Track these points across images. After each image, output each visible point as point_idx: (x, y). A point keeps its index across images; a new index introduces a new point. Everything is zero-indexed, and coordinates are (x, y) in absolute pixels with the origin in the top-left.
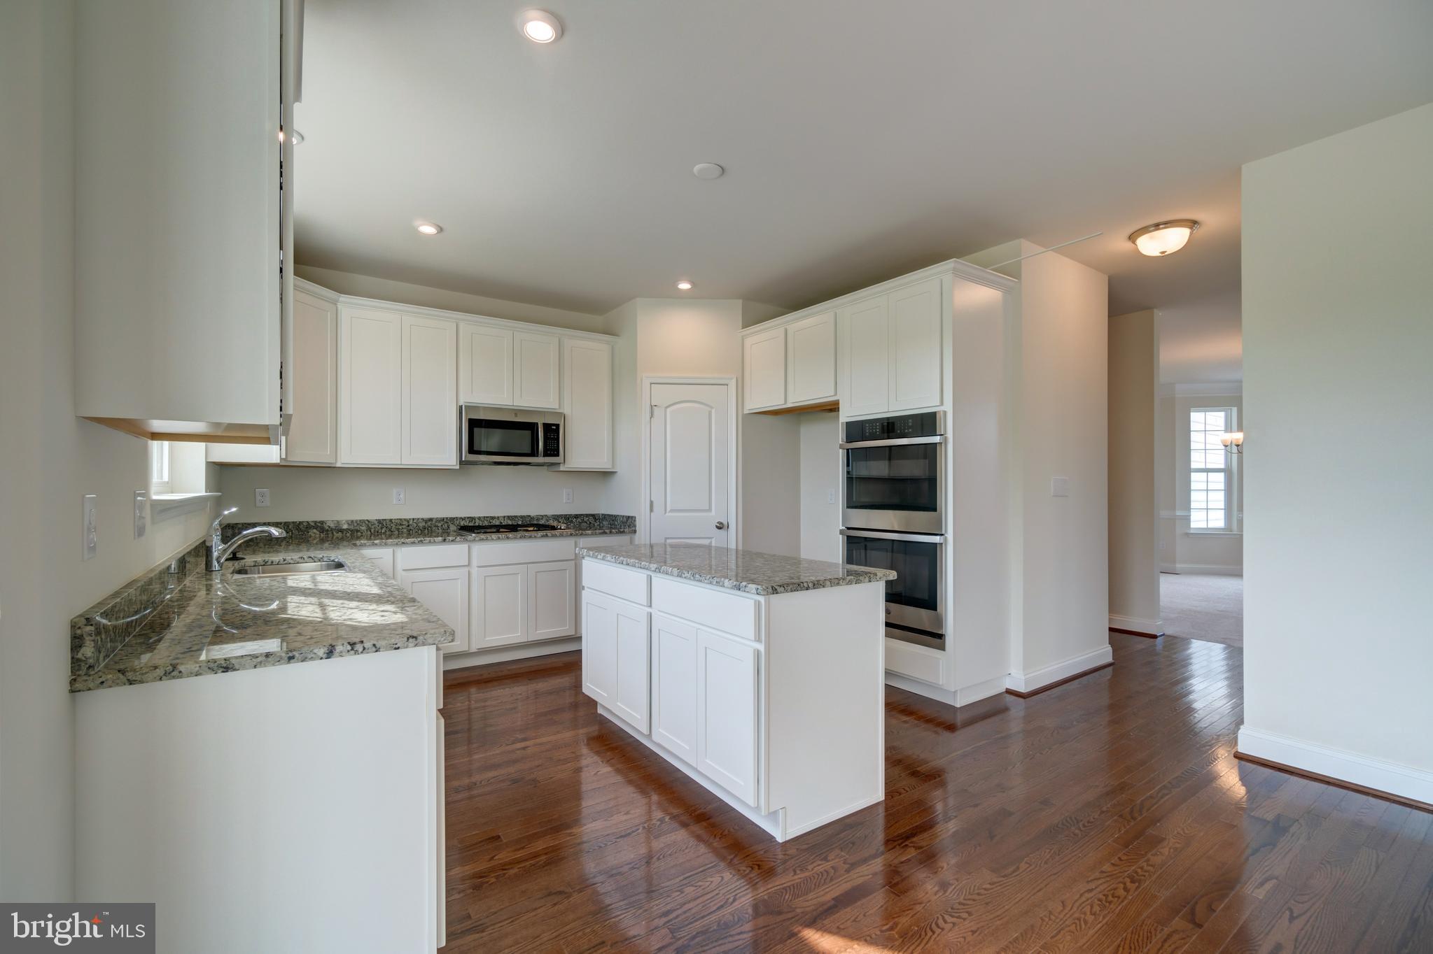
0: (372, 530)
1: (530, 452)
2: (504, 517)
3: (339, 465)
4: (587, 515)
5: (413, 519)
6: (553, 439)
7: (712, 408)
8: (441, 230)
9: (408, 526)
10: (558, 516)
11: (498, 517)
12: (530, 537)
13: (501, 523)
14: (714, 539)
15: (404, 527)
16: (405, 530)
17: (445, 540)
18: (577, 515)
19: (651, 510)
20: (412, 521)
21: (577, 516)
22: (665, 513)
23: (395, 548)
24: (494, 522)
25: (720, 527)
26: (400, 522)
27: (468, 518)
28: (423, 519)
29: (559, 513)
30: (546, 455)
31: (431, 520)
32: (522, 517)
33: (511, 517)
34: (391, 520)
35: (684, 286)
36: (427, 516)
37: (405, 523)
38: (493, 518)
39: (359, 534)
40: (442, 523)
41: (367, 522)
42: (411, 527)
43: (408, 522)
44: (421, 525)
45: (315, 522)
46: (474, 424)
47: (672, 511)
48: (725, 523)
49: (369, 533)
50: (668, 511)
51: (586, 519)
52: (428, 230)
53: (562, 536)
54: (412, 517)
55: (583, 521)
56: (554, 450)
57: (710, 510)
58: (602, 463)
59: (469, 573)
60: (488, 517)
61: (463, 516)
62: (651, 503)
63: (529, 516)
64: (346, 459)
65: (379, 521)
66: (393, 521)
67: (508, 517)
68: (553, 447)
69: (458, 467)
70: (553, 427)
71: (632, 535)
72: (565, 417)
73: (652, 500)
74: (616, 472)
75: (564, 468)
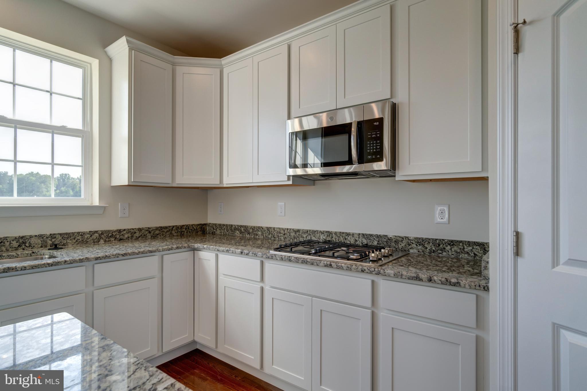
0: (264, 235)
1: (347, 160)
2: (359, 234)
4: (469, 243)
5: (287, 229)
6: (376, 139)
9: (284, 234)
10: (423, 239)
11: (353, 234)
12: (313, 264)
13: (356, 241)
15: (282, 235)
16: (282, 238)
18: (452, 241)
19: (517, 252)
20: (286, 230)
21: (452, 243)
22: (555, 262)
23: (218, 254)
24: (349, 238)
27: (327, 232)
28: (293, 230)
29: (424, 237)
30: (361, 160)
31: (298, 231)
33: (366, 235)
34: (274, 228)
36: (296, 227)
37: (282, 232)
39: (258, 237)
40: (307, 234)
41: (261, 229)
42: (286, 236)
43: (284, 231)
47: (571, 262)
49: (262, 237)
50: (561, 260)
51: (468, 249)
53: (351, 270)
54: (286, 227)
55: (463, 250)
56: (377, 153)
59: (262, 289)
60: (343, 233)
61: (322, 229)
62: (518, 235)
63: (386, 236)
65: (268, 229)
66: (275, 229)
67: (363, 235)
68: (373, 149)
69: (290, 182)
70: (375, 124)
71: (481, 293)
72: (394, 108)
73: (519, 230)
74: (486, 179)
75: (400, 175)
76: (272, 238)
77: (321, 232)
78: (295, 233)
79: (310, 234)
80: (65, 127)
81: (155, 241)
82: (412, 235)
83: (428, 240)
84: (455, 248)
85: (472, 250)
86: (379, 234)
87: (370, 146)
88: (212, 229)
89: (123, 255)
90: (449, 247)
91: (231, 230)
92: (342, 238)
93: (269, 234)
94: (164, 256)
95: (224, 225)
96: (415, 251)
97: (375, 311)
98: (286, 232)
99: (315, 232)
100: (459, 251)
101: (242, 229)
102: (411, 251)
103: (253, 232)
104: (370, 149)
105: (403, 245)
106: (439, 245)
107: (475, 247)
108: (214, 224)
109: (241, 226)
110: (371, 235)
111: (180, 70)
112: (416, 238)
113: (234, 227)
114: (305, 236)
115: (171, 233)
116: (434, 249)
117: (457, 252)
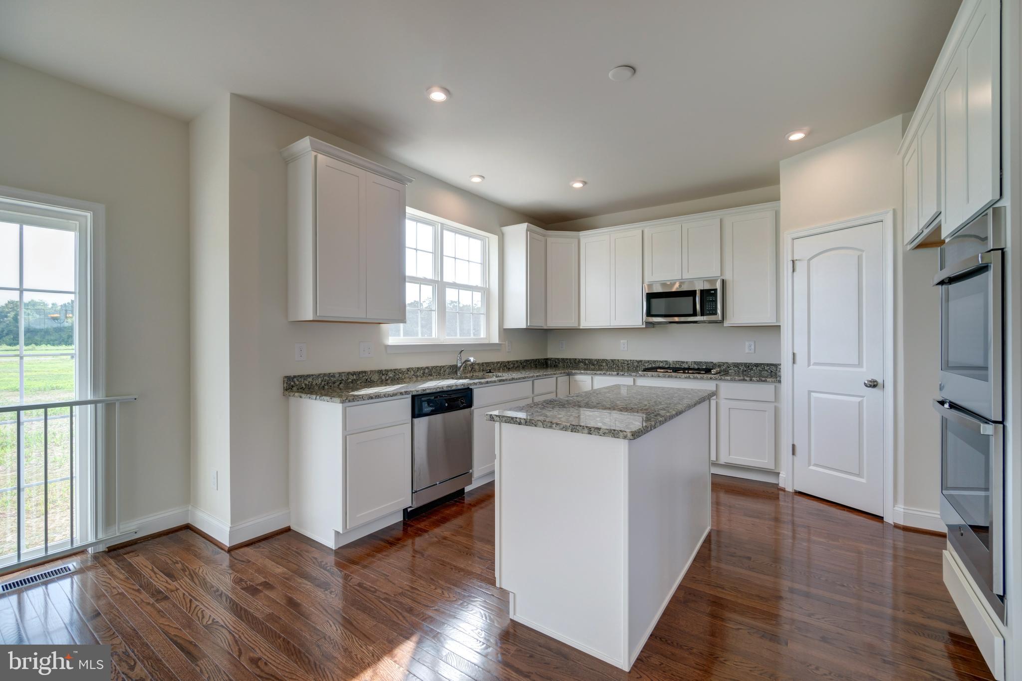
0: (609, 366)
1: (692, 313)
3: (581, 328)
4: (768, 365)
5: (631, 360)
6: (712, 301)
7: (863, 251)
8: (585, 183)
9: (628, 364)
12: (676, 377)
14: (865, 398)
15: (626, 365)
17: (618, 374)
18: (757, 364)
19: (794, 362)
21: (757, 365)
22: (809, 365)
23: (593, 376)
24: (684, 365)
25: (873, 384)
26: (623, 362)
27: (665, 361)
28: (636, 361)
30: (702, 314)
31: (641, 361)
32: (706, 363)
34: (618, 360)
35: (796, 136)
37: (625, 363)
38: (683, 362)
39: (602, 367)
40: (648, 363)
43: (628, 362)
44: (636, 364)
45: (582, 359)
46: (651, 296)
47: (815, 364)
48: (880, 381)
49: (607, 367)
50: (811, 364)
51: (766, 368)
52: (578, 185)
55: (764, 369)
56: (713, 310)
57: (860, 364)
58: (767, 319)
61: (662, 360)
62: (794, 354)
64: (584, 325)
65: (613, 361)
68: (710, 308)
69: (644, 326)
70: (712, 292)
71: (777, 384)
72: (723, 282)
73: (795, 352)
74: (780, 326)
75: (726, 324)
76: (617, 368)
77: (660, 361)
78: (638, 363)
79: (651, 364)
80: (477, 286)
81: (516, 372)
82: (730, 361)
83: (741, 364)
84: (759, 368)
85: (769, 369)
86: (706, 361)
87: (708, 306)
88: (554, 363)
89: (510, 380)
90: (755, 368)
91: (575, 362)
92: (678, 365)
93: (613, 365)
94: (559, 378)
95: (567, 359)
96: (732, 371)
97: (718, 401)
98: (629, 362)
99: (656, 361)
100: (761, 369)
101: (587, 362)
102: (730, 371)
103: (597, 363)
104: (708, 308)
105: (724, 368)
106: (749, 367)
107: (771, 366)
108: (556, 359)
109: (585, 359)
110: (701, 362)
111: (549, 240)
112: (733, 363)
113: (578, 360)
114: (646, 365)
115: (531, 366)
116: (745, 369)
117: (760, 370)
